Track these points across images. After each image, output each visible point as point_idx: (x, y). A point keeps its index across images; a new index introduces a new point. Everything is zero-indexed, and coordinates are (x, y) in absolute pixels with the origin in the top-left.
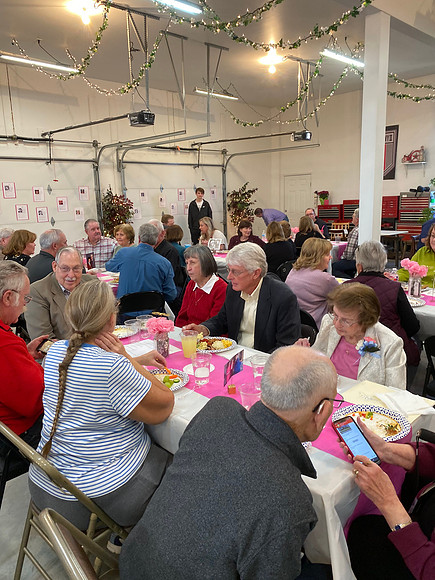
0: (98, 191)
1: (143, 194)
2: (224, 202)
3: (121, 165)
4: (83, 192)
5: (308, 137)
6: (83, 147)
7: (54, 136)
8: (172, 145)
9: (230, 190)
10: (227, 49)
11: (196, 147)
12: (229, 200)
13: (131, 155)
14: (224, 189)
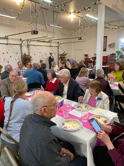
0: (22, 53)
1: (35, 54)
2: (58, 57)
3: (28, 46)
4: (17, 53)
5: (82, 39)
6: (17, 40)
7: (8, 37)
8: (43, 40)
9: (60, 54)
10: (59, 13)
11: (50, 41)
12: (60, 57)
13: (31, 43)
14: (58, 53)
